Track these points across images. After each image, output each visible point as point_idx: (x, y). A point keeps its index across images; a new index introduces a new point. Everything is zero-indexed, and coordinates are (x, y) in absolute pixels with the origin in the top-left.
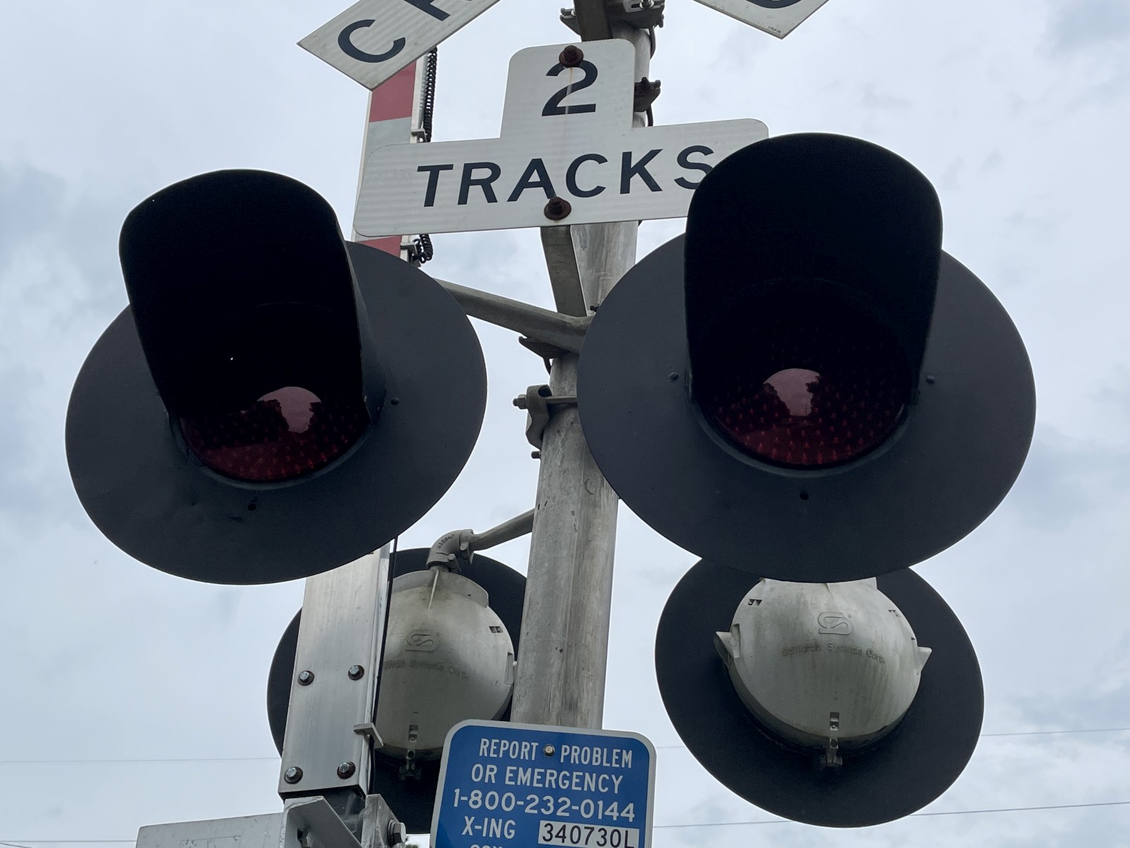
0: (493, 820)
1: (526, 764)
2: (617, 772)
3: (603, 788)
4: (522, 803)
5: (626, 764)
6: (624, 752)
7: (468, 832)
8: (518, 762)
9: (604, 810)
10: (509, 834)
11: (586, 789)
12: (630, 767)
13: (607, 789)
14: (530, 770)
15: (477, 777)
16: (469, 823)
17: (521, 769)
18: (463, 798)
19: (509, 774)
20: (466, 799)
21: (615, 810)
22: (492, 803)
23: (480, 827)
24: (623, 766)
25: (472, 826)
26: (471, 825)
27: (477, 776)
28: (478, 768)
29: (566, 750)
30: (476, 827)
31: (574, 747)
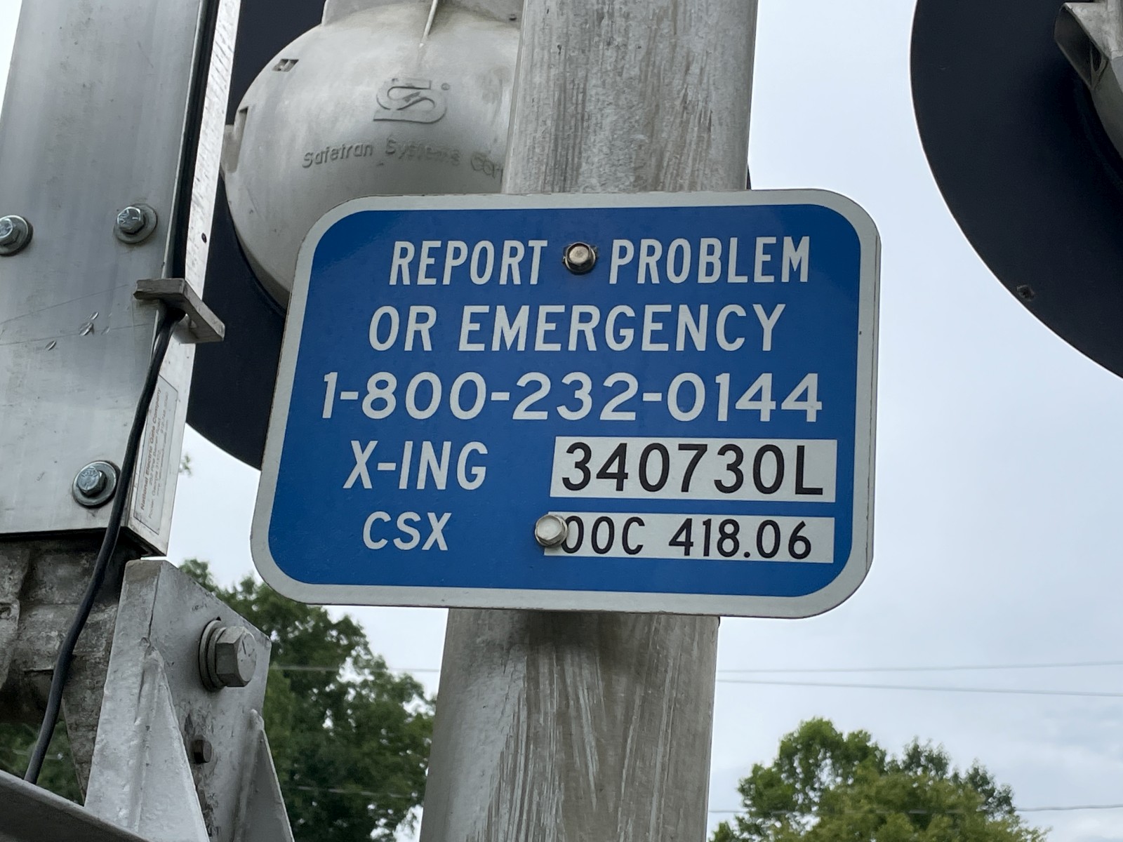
0: (427, 447)
1: (512, 297)
2: (769, 295)
3: (730, 340)
4: (504, 396)
5: (795, 274)
6: (788, 241)
7: (359, 480)
8: (494, 293)
9: (735, 396)
10: (471, 477)
11: (680, 346)
12: (804, 278)
13: (740, 342)
14: (525, 310)
15: (382, 339)
16: (362, 457)
17: (501, 311)
18: (345, 396)
19: (467, 326)
20: (353, 396)
21: (767, 394)
22: (422, 403)
23: (391, 467)
24: (785, 278)
25: (371, 464)
26: (367, 464)
27: (383, 336)
28: (386, 317)
29: (623, 252)
30: (382, 467)
31: (645, 243)
